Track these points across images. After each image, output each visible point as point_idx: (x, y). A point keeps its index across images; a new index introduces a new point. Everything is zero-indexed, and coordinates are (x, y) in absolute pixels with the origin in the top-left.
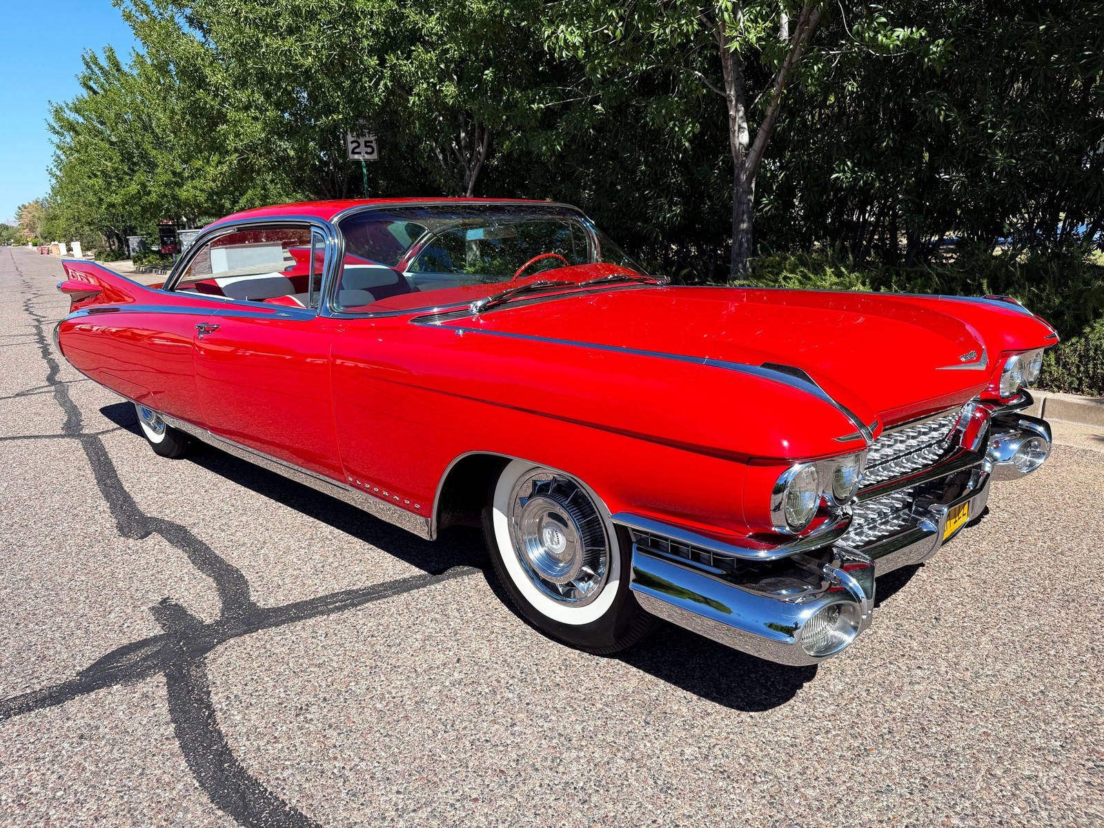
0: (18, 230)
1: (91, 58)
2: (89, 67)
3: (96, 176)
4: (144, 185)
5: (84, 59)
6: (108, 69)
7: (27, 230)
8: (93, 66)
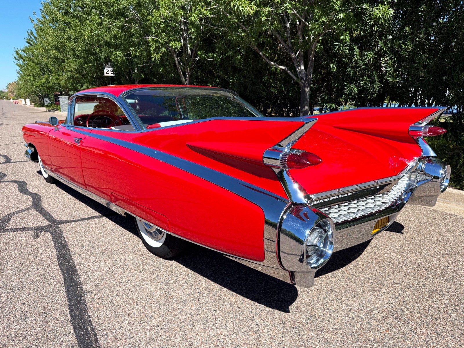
0: (7, 93)
1: (30, 32)
2: (30, 36)
3: (30, 75)
4: (47, 79)
5: (28, 32)
6: (36, 36)
7: (11, 93)
8: (31, 35)
